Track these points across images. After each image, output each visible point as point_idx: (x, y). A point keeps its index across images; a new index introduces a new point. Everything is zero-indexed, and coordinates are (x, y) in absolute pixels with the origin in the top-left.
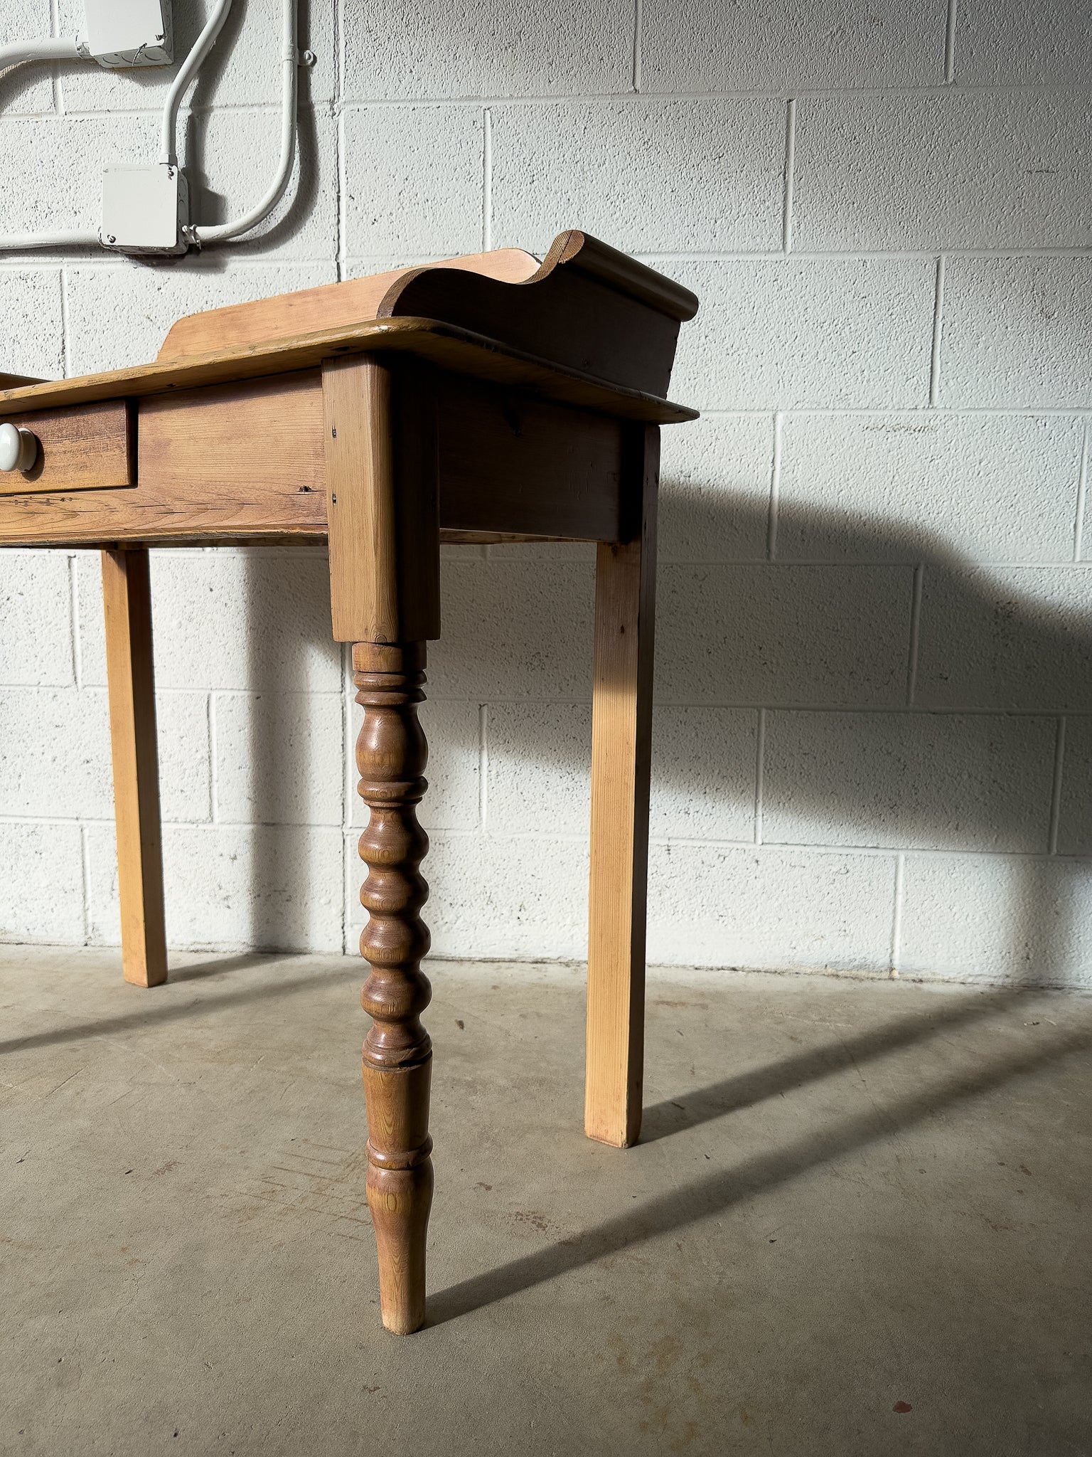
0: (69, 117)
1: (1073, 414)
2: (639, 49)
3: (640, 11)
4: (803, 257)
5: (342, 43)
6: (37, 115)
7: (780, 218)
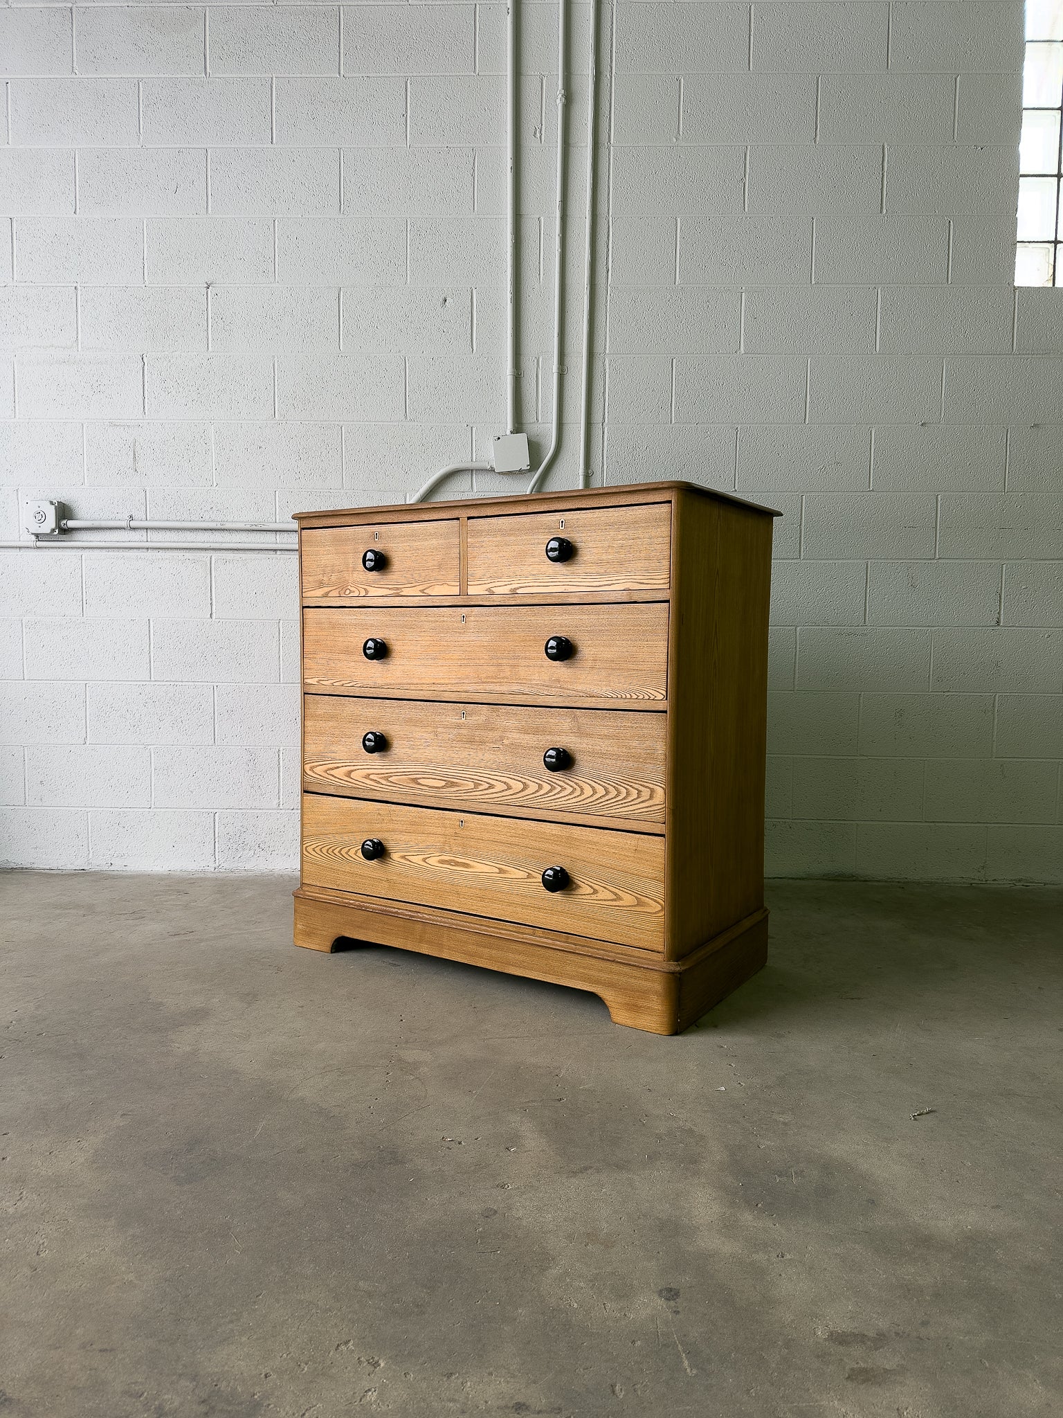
0: (478, 493)
1: (927, 628)
2: (737, 473)
3: (738, 457)
4: (808, 561)
5: (605, 467)
6: (463, 492)
7: (798, 544)
